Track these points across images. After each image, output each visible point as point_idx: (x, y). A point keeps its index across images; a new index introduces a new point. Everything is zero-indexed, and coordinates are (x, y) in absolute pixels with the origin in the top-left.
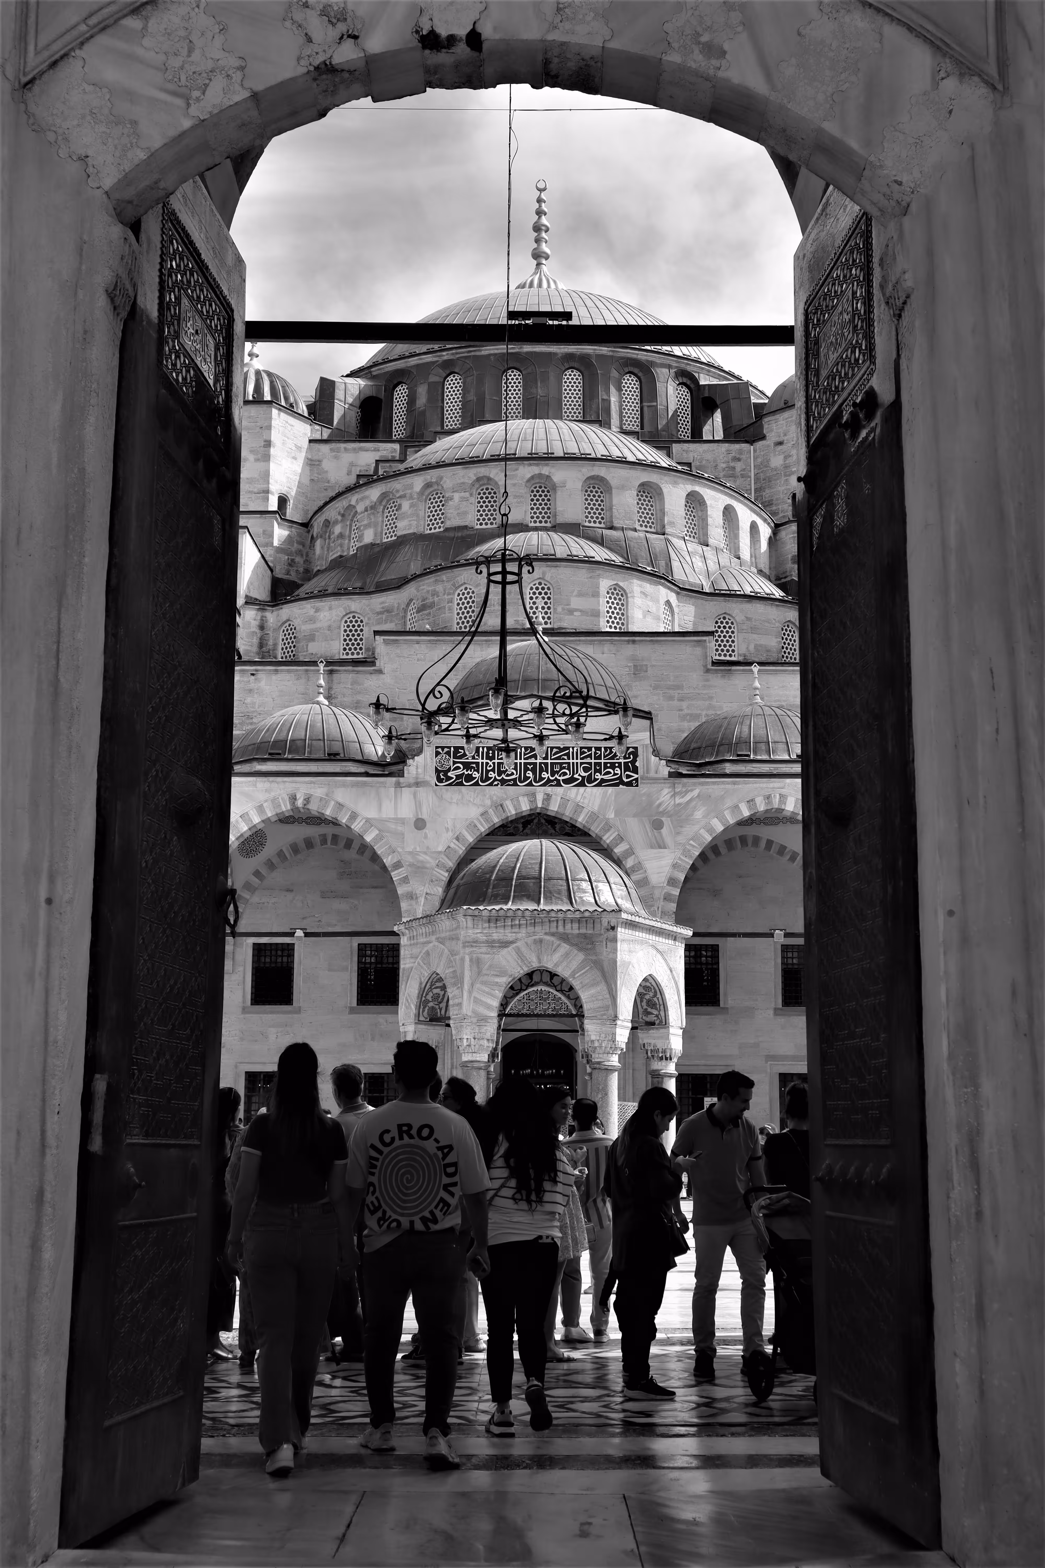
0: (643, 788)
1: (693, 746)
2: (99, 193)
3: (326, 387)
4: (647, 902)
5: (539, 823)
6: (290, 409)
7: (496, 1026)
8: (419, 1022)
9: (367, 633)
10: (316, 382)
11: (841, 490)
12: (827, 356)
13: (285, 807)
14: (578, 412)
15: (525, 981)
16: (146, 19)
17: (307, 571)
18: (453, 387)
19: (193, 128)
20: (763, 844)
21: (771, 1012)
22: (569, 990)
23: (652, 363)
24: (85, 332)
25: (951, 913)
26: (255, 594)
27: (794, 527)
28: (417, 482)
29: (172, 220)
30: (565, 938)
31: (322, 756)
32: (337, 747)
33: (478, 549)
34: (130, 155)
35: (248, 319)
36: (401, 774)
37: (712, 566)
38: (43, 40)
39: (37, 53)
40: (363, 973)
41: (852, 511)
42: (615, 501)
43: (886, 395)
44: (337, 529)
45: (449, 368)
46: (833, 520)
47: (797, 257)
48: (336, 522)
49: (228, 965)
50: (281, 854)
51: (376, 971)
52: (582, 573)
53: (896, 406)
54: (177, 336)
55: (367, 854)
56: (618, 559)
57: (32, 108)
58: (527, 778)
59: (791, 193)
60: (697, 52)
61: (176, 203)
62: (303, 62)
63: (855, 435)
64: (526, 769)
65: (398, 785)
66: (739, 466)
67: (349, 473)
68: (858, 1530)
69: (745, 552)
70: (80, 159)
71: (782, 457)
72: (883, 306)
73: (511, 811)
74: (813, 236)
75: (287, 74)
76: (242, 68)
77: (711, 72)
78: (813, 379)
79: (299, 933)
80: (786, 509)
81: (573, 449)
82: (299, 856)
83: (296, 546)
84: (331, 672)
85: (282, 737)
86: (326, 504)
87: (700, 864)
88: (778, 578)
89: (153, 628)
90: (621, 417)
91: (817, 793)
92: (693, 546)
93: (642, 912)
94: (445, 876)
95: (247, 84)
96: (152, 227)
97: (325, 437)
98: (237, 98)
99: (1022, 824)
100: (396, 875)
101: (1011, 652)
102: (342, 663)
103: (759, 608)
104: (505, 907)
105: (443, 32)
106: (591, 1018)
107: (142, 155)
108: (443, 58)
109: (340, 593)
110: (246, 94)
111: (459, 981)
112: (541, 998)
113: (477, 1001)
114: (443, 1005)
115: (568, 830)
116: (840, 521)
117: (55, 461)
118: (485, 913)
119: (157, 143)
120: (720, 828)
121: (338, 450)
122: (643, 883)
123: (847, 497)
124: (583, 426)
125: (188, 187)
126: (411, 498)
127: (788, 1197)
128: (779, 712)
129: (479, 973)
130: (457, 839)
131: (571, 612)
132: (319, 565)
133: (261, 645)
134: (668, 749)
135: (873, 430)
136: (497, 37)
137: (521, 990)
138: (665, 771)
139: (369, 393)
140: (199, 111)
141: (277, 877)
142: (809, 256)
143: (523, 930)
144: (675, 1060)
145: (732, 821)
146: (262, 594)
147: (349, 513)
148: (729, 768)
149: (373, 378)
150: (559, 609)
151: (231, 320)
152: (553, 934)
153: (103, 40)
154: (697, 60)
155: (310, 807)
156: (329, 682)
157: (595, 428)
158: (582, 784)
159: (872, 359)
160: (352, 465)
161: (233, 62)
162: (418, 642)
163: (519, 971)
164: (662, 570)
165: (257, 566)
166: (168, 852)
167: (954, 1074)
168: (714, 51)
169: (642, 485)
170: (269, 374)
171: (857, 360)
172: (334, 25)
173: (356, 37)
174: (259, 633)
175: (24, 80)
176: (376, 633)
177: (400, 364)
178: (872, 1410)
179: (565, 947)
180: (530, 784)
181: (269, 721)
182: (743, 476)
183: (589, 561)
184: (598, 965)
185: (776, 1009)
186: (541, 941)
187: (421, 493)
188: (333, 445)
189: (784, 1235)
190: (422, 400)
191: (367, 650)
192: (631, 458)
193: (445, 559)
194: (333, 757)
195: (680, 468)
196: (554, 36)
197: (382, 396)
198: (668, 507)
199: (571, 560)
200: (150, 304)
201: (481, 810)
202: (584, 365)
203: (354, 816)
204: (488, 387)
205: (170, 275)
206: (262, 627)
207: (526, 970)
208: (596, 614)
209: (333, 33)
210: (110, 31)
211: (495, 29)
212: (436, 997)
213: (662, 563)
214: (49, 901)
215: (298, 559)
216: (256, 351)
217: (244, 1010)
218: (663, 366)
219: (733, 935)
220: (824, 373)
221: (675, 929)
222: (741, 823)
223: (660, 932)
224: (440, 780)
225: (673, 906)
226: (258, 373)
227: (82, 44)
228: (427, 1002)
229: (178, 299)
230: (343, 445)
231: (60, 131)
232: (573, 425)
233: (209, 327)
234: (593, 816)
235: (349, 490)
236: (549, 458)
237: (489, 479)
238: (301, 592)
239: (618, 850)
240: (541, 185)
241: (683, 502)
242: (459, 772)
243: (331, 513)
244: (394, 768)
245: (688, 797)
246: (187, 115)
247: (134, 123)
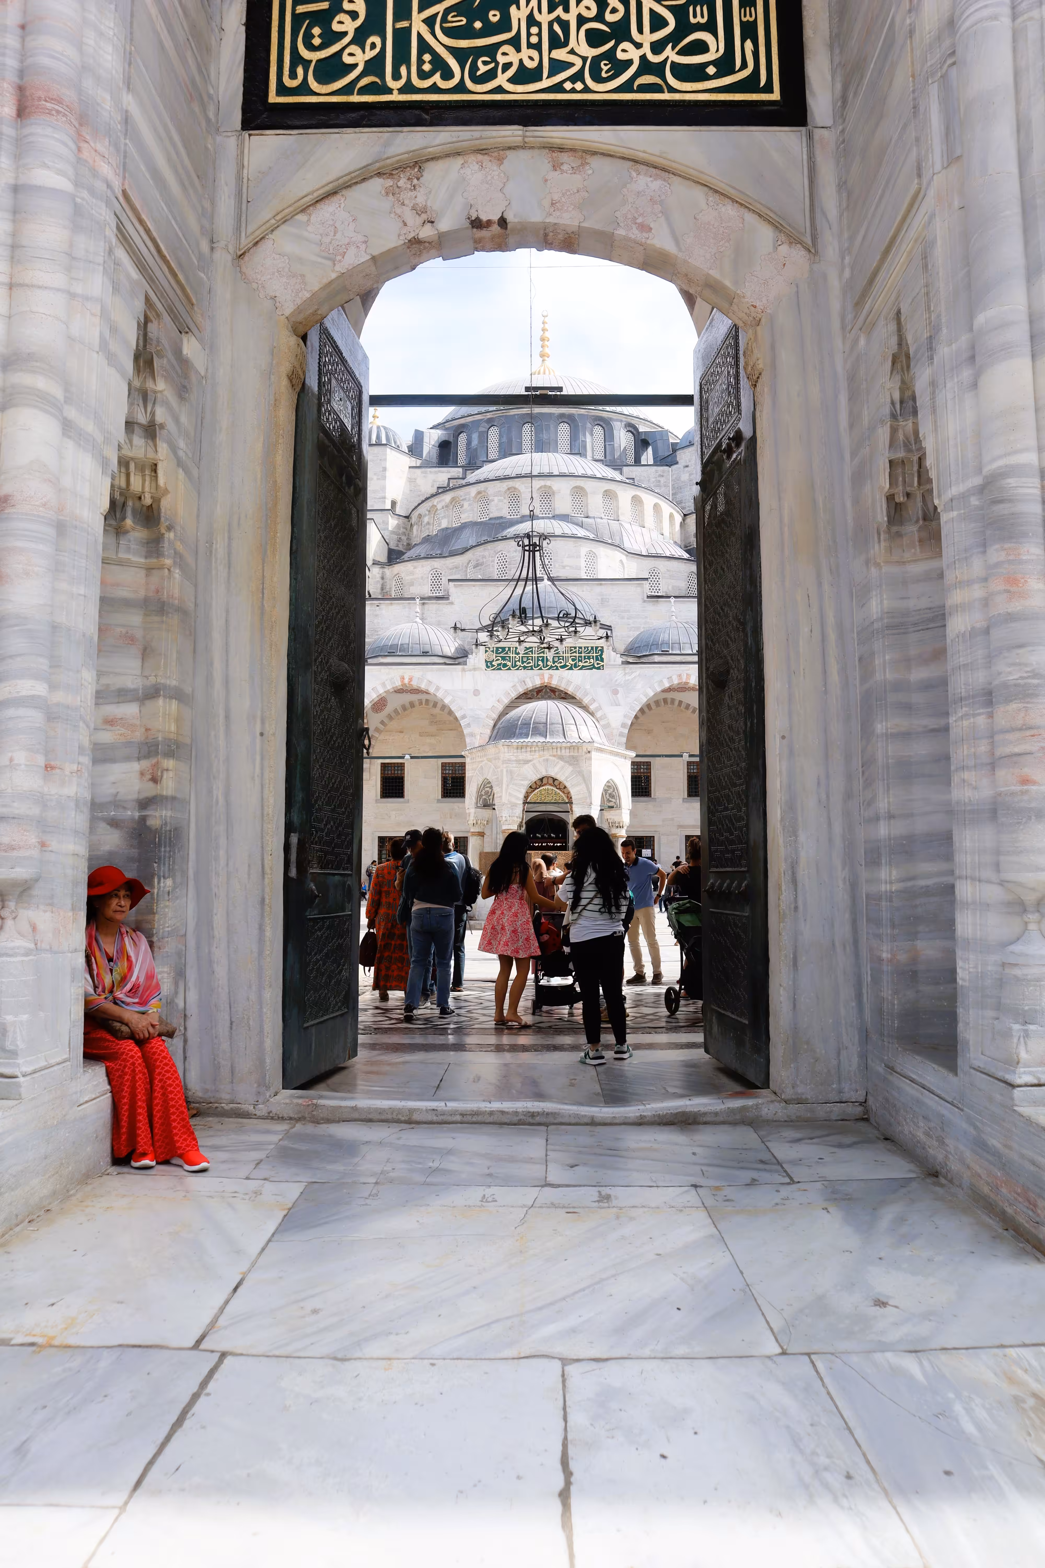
0: (606, 671)
1: (636, 645)
2: (283, 318)
3: (419, 436)
4: (609, 737)
5: (546, 691)
6: (398, 448)
7: (522, 809)
8: (477, 807)
9: (444, 580)
10: (412, 433)
11: (722, 490)
12: (713, 410)
13: (398, 684)
14: (567, 448)
15: (539, 783)
16: (310, 215)
17: (408, 544)
18: (494, 434)
19: (338, 278)
20: (677, 703)
21: (681, 800)
22: (563, 788)
23: (611, 419)
24: (276, 400)
25: (783, 737)
26: (378, 559)
27: (694, 516)
28: (473, 490)
29: (325, 334)
30: (561, 758)
31: (418, 653)
32: (427, 648)
33: (509, 530)
34: (300, 295)
35: (371, 394)
36: (465, 663)
37: (647, 540)
38: (250, 229)
39: (247, 237)
40: (444, 780)
41: (728, 502)
42: (589, 501)
43: (747, 433)
44: (426, 519)
45: (491, 423)
46: (716, 507)
47: (695, 352)
48: (425, 515)
49: (365, 776)
50: (396, 711)
51: (453, 778)
52: (570, 544)
53: (753, 439)
54: (329, 401)
55: (446, 711)
56: (592, 536)
57: (244, 269)
58: (538, 665)
59: (691, 314)
60: (634, 228)
61: (328, 323)
62: (401, 238)
63: (729, 457)
64: (538, 660)
65: (463, 670)
66: (662, 480)
67: (432, 486)
68: (724, 1080)
69: (666, 530)
70: (271, 298)
71: (688, 474)
72: (746, 379)
73: (530, 686)
74: (704, 339)
75: (392, 245)
76: (366, 242)
77: (643, 240)
78: (704, 423)
79: (407, 757)
80: (690, 506)
81: (564, 470)
82: (406, 712)
83: (402, 530)
84: (423, 604)
85: (395, 642)
86: (419, 504)
87: (640, 715)
88: (686, 547)
89: (318, 574)
90: (593, 451)
91: (707, 669)
92: (636, 528)
93: (606, 743)
94: (492, 723)
95: (369, 251)
96: (314, 338)
97: (418, 465)
98: (363, 260)
99: (825, 685)
100: (463, 723)
101: (820, 584)
102: (430, 598)
103: (675, 563)
104: (526, 740)
105: (484, 218)
106: (577, 804)
107: (308, 295)
108: (484, 233)
109: (428, 557)
110: (369, 257)
111: (500, 784)
112: (548, 793)
113: (510, 794)
114: (491, 797)
115: (563, 695)
116: (721, 508)
117: (259, 476)
118: (515, 744)
119: (316, 287)
120: (651, 694)
121: (426, 473)
122: (607, 726)
123: (725, 494)
124: (571, 457)
125: (334, 313)
126: (469, 500)
127: (689, 902)
128: (686, 625)
129: (512, 778)
130: (498, 701)
131: (564, 567)
132: (416, 540)
133: (382, 589)
134: (622, 648)
135: (740, 453)
136: (516, 220)
137: (536, 788)
138: (619, 660)
139: (444, 439)
140: (341, 268)
141: (393, 725)
142: (702, 351)
143: (537, 754)
144: (625, 828)
145: (659, 689)
146: (383, 558)
147: (433, 510)
148: (657, 659)
149: (446, 429)
150: (557, 566)
151: (361, 392)
152: (554, 756)
153: (284, 228)
154: (635, 234)
155: (412, 683)
156: (422, 610)
157: (577, 458)
158: (571, 669)
159: (739, 411)
160: (434, 481)
161: (360, 238)
162: (474, 586)
163: (535, 777)
164: (617, 542)
165: (379, 542)
166: (329, 706)
167: (784, 830)
168: (645, 228)
169: (606, 491)
170: (385, 428)
171: (730, 412)
172: (419, 215)
173: (432, 222)
174: (381, 582)
175: (239, 253)
176: (450, 580)
177: (462, 421)
178: (733, 1016)
179: (561, 763)
180: (541, 669)
181: (388, 633)
182: (665, 486)
183: (574, 537)
184: (580, 773)
185: (684, 799)
186: (547, 760)
187: (475, 497)
188: (423, 469)
189: (687, 924)
190: (475, 442)
191: (445, 591)
192: (599, 475)
193: (490, 536)
194: (425, 654)
195: (628, 481)
196: (551, 220)
197: (451, 440)
198: (620, 505)
199: (564, 536)
200: (313, 383)
201: (512, 684)
202: (570, 420)
203: (438, 688)
204: (514, 434)
205: (325, 366)
206: (383, 578)
207: (539, 776)
208: (579, 568)
209: (419, 220)
210: (287, 223)
211: (515, 216)
212: (487, 793)
213: (618, 538)
214: (262, 734)
215: (403, 538)
216: (377, 414)
217: (377, 801)
218: (617, 420)
219: (659, 756)
220: (711, 420)
221: (625, 752)
222: (664, 691)
223: (617, 754)
224: (488, 667)
225: (624, 740)
226: (378, 427)
227: (273, 231)
228: (482, 795)
229: (330, 380)
230: (429, 470)
231: (260, 282)
232: (564, 456)
233: (348, 396)
234: (578, 688)
235: (433, 496)
236: (550, 476)
237: (515, 488)
238: (405, 557)
239: (592, 707)
240: (545, 314)
241: (630, 501)
242: (499, 662)
243: (422, 509)
244: (461, 660)
245: (633, 676)
246: (333, 271)
247: (303, 276)
